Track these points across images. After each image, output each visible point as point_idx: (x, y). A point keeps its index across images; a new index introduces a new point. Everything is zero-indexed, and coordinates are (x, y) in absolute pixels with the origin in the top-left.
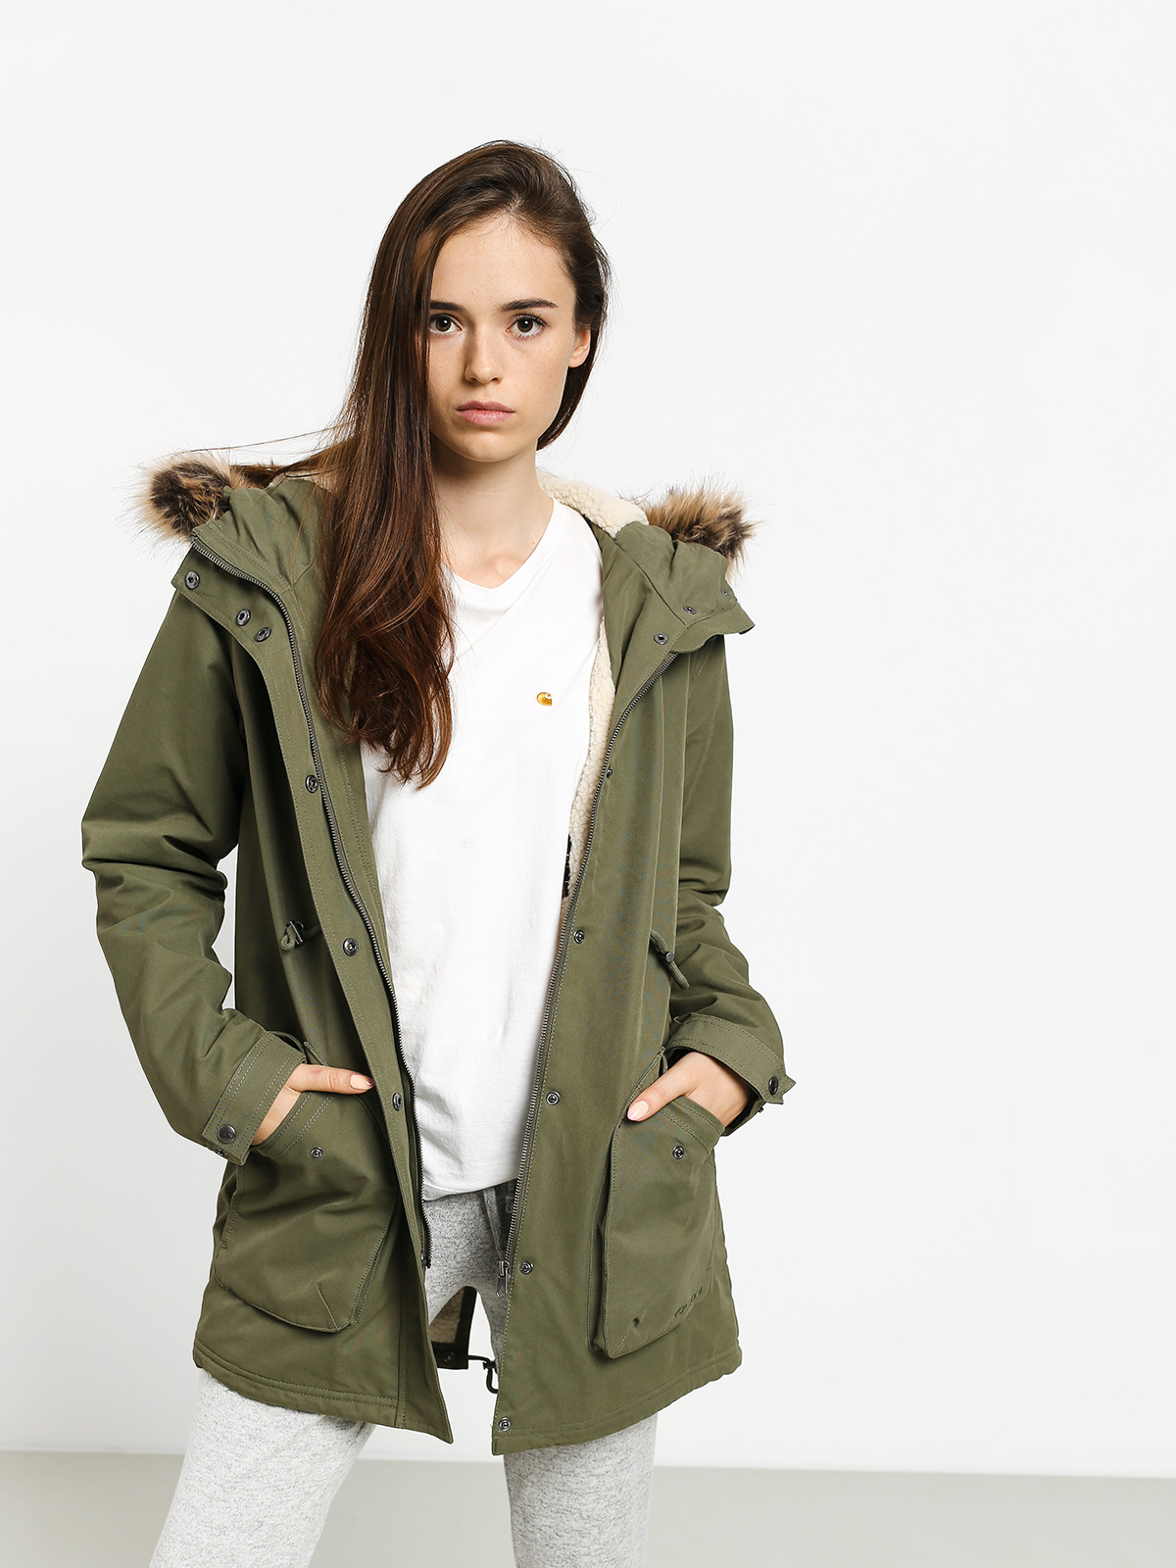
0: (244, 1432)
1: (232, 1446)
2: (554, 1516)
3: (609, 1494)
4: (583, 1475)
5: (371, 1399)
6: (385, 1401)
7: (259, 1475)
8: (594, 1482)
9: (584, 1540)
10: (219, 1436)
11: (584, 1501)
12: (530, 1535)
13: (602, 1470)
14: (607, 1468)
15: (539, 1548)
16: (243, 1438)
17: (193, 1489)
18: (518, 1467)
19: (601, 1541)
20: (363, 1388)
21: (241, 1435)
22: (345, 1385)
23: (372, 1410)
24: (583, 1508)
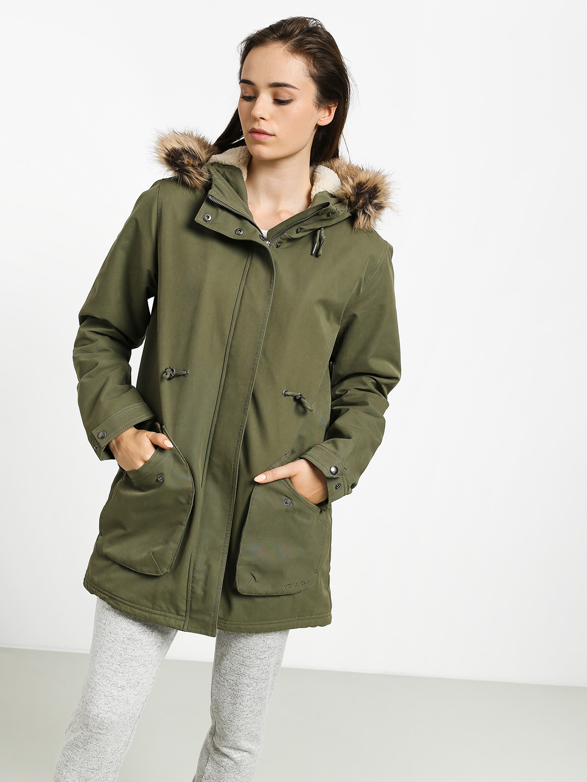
0: (124, 636)
1: (120, 644)
2: (235, 675)
3: (264, 668)
4: (254, 658)
5: (172, 616)
6: (179, 617)
7: (136, 659)
8: (259, 661)
9: (249, 688)
10: (113, 639)
11: (252, 670)
12: (221, 683)
13: (263, 657)
14: (265, 656)
15: (225, 689)
16: (125, 639)
17: (105, 668)
18: (222, 650)
19: (256, 689)
20: (169, 610)
21: (124, 638)
22: (160, 607)
23: (172, 622)
24: (251, 674)
